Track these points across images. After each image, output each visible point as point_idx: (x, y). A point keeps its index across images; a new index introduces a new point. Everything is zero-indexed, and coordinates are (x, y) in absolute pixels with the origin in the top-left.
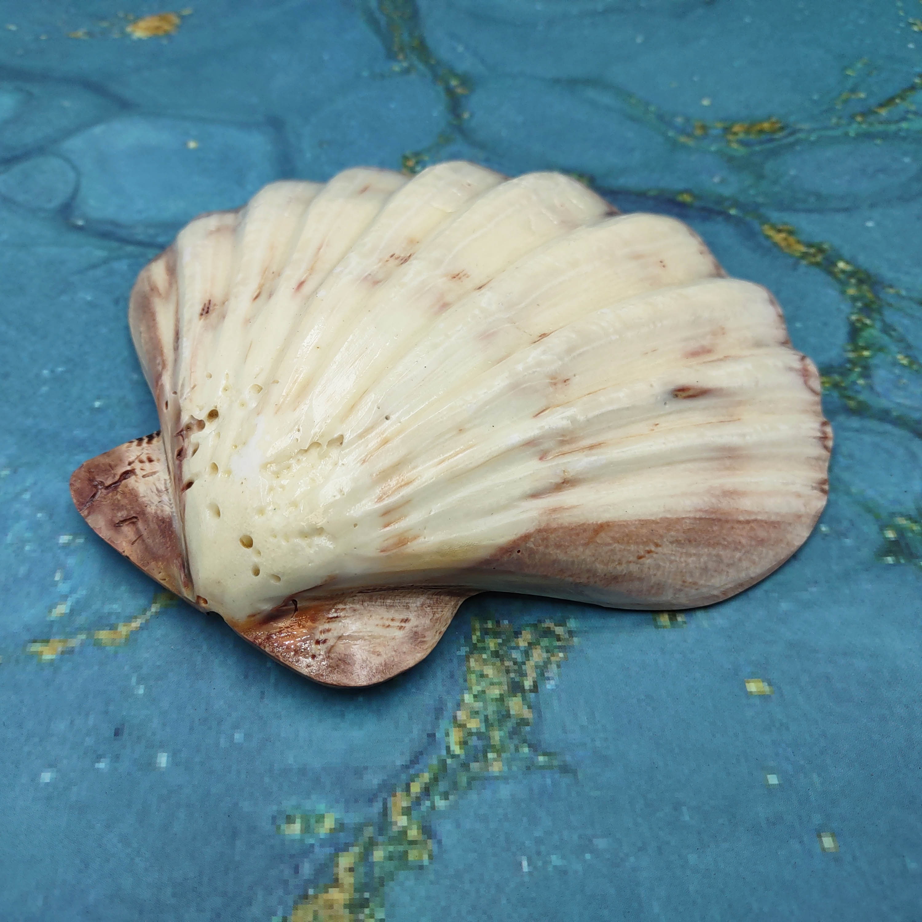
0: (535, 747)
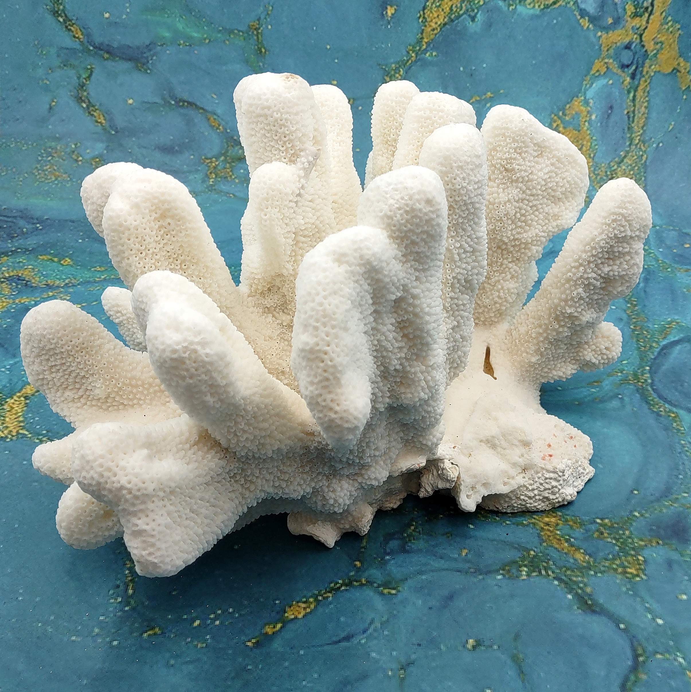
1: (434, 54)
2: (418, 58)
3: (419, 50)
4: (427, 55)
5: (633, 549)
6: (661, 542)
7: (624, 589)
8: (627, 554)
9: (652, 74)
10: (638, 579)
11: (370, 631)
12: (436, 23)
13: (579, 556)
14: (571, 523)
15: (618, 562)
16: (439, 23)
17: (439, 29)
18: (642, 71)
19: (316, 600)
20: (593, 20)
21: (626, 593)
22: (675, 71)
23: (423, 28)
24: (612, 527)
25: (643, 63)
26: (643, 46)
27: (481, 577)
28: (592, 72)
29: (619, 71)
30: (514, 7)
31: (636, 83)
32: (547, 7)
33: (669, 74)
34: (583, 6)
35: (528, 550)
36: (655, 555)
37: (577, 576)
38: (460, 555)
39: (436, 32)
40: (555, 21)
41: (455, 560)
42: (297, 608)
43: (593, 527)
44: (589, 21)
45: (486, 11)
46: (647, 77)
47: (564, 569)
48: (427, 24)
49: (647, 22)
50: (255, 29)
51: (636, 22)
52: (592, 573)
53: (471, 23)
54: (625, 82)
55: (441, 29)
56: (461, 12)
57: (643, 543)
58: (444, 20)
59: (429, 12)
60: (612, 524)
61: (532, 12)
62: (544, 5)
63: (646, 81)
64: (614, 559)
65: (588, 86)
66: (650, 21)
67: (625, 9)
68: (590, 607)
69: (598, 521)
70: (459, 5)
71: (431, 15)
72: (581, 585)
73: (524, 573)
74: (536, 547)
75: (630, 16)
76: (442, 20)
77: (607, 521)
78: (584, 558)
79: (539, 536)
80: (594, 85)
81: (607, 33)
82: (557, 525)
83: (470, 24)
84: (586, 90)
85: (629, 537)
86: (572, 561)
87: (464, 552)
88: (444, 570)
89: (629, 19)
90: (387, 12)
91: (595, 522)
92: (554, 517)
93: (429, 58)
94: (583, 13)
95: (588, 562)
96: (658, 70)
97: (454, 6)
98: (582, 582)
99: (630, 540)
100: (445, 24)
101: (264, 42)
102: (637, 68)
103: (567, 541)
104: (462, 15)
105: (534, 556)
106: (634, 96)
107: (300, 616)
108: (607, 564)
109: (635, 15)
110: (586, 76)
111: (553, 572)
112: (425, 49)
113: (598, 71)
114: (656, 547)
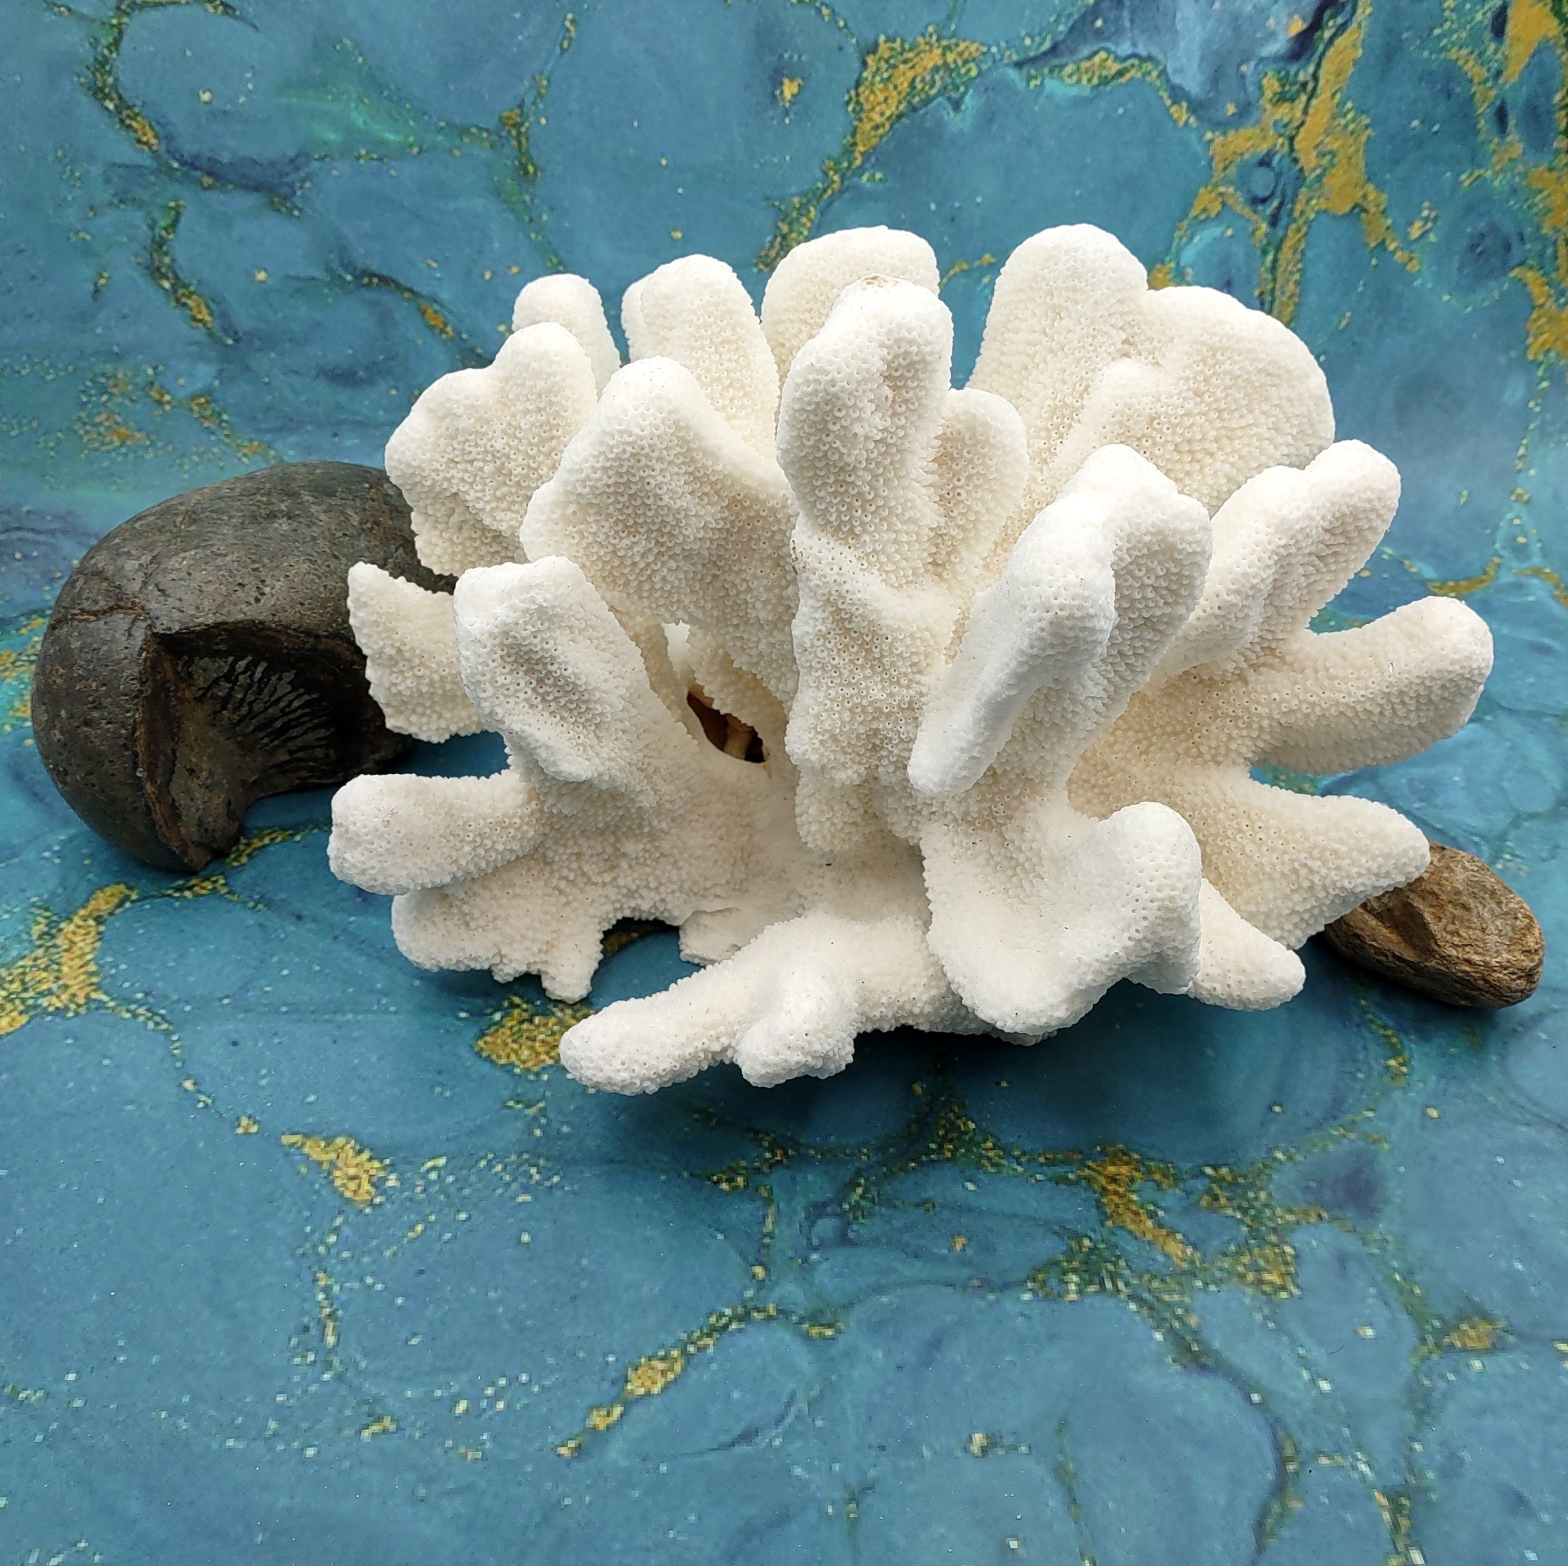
1: (878, 176)
2: (846, 183)
3: (848, 168)
4: (865, 178)
5: (1275, 1230)
6: (1325, 1215)
7: (1258, 1317)
8: (1263, 1242)
9: (1312, 216)
10: (1284, 1295)
11: (789, 1420)
12: (882, 114)
13: (1174, 1248)
14: (1157, 1177)
15: (1246, 1259)
16: (888, 113)
17: (887, 126)
18: (1292, 210)
19: (684, 1352)
20: (1196, 107)
21: (1263, 1325)
22: (1356, 211)
23: (855, 123)
24: (1234, 1184)
25: (1295, 194)
26: (1296, 161)
27: (991, 1297)
28: (1193, 213)
29: (1247, 211)
30: (1038, 82)
31: (1280, 233)
32: (1105, 81)
33: (1345, 216)
34: (1176, 80)
35: (1078, 1237)
36: (1314, 1243)
37: (1170, 1292)
38: (951, 1249)
39: (881, 131)
40: (1121, 111)
41: (943, 1259)
42: (650, 1373)
43: (1200, 1185)
44: (1188, 110)
45: (982, 89)
46: (1301, 222)
47: (1146, 1277)
48: (863, 115)
49: (1305, 112)
50: (514, 126)
51: (1283, 112)
52: (1199, 1284)
53: (952, 114)
54: (1258, 233)
55: (892, 127)
56: (933, 92)
57: (1291, 1218)
58: (897, 108)
59: (867, 93)
60: (1234, 1178)
61: (1074, 91)
62: (1100, 77)
63: (1299, 230)
64: (1239, 1253)
65: (1184, 240)
66: (1311, 111)
67: (1260, 87)
68: (1196, 1357)
69: (1209, 1171)
70: (928, 78)
71: (872, 97)
72: (1180, 1311)
73: (1073, 1287)
74: (1095, 1232)
75: (1271, 100)
76: (894, 108)
77: (1224, 1171)
78: (1184, 1252)
79: (1099, 1206)
80: (1196, 239)
81: (1224, 134)
82: (1132, 1180)
83: (949, 115)
84: (1180, 249)
85: (1266, 1206)
86: (1160, 1258)
87: (959, 1243)
88: (922, 1282)
89: (1268, 106)
90: (782, 92)
91: (1203, 1174)
92: (1127, 1163)
93: (868, 185)
94: (1177, 94)
95: (1192, 1262)
96: (1324, 207)
97: (918, 79)
98: (1180, 1304)
99: (1268, 1212)
100: (900, 116)
101: (534, 153)
102: (1282, 204)
103: (1152, 1215)
104: (935, 97)
105: (1092, 1250)
106: (1275, 261)
107: (656, 1390)
108: (1226, 1265)
109: (1282, 98)
110: (1181, 220)
111: (1127, 1284)
112: (859, 167)
113: (1204, 210)
114: (1315, 1226)
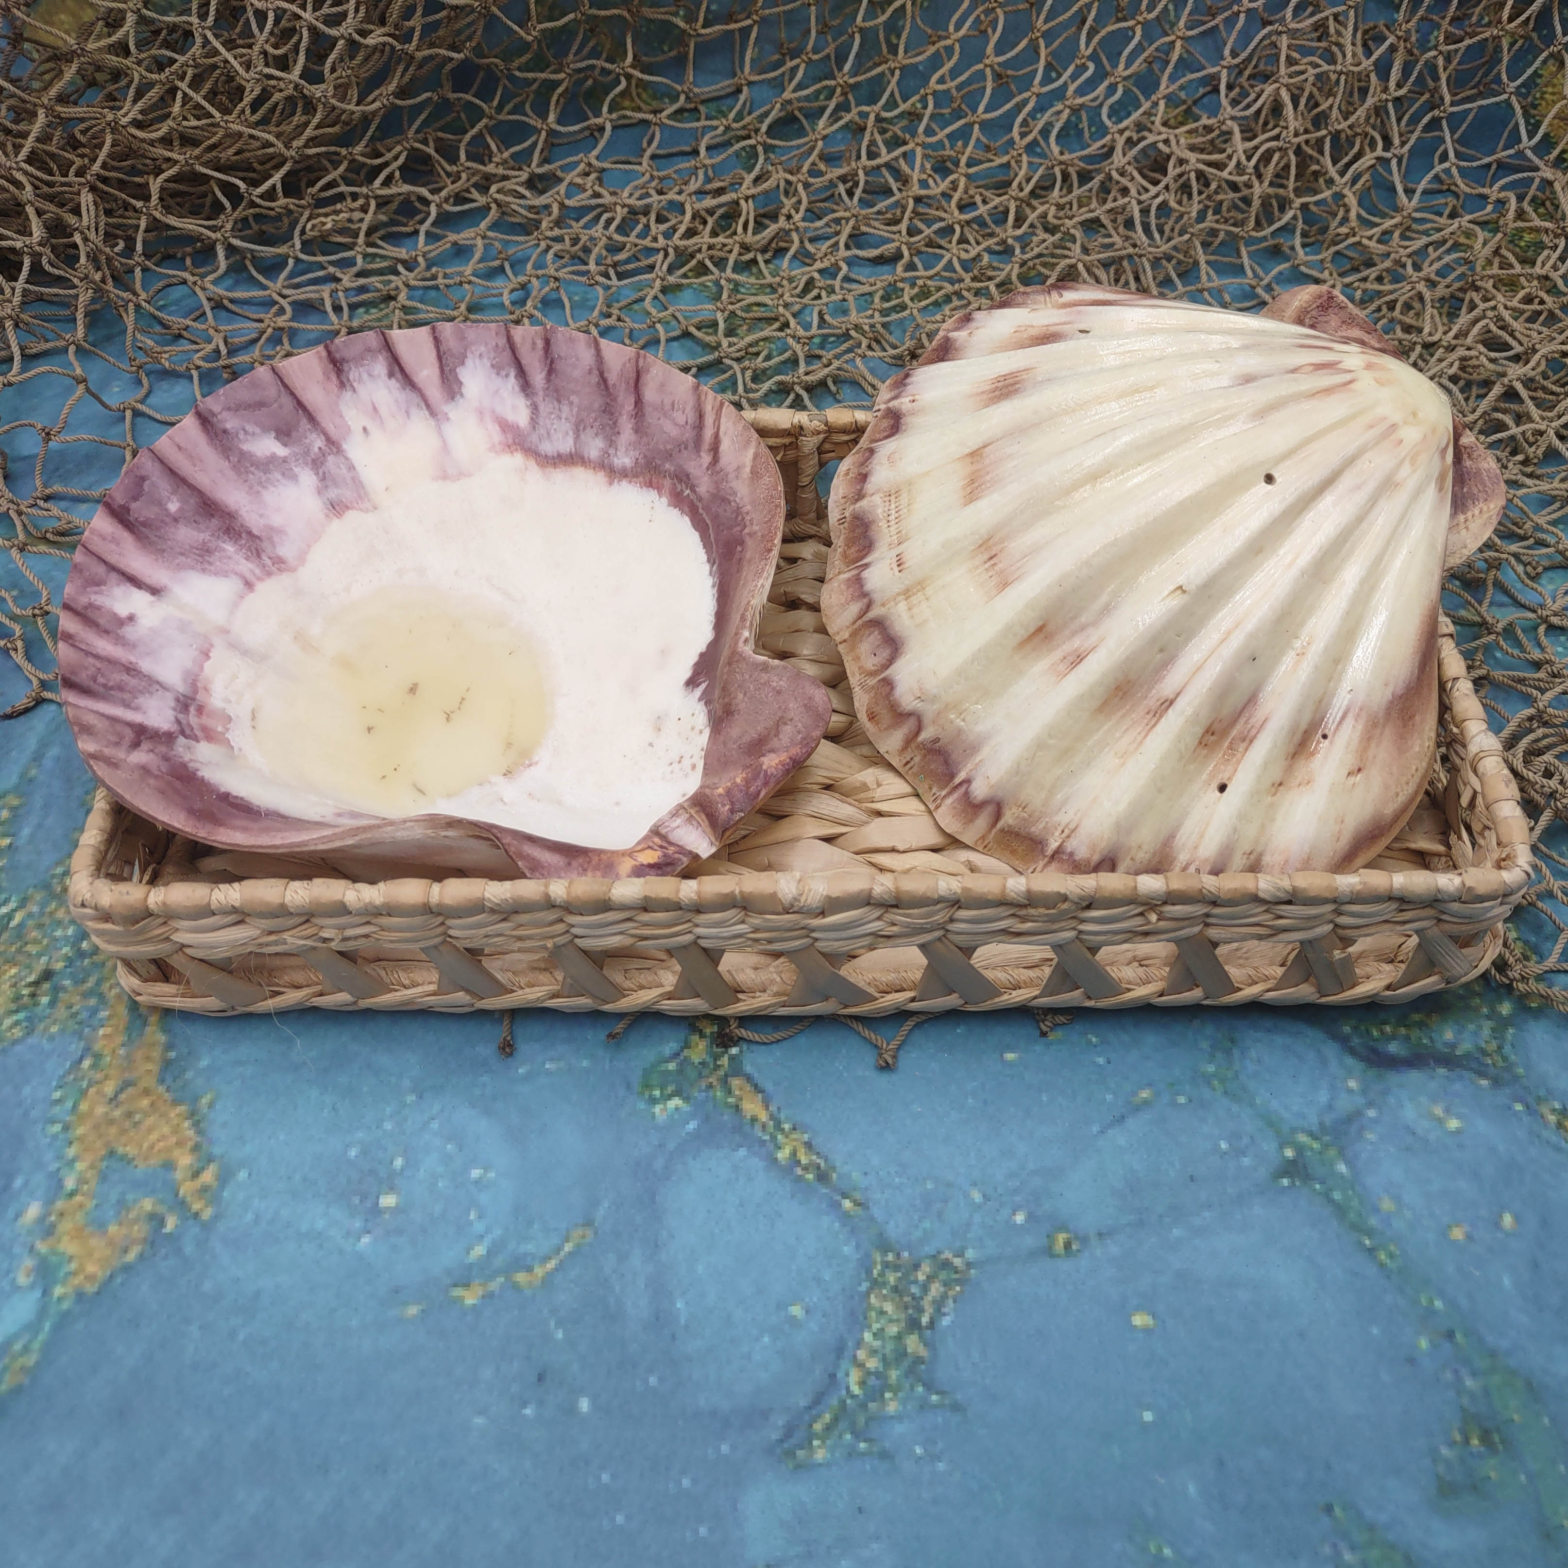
0: (930, 1387)
